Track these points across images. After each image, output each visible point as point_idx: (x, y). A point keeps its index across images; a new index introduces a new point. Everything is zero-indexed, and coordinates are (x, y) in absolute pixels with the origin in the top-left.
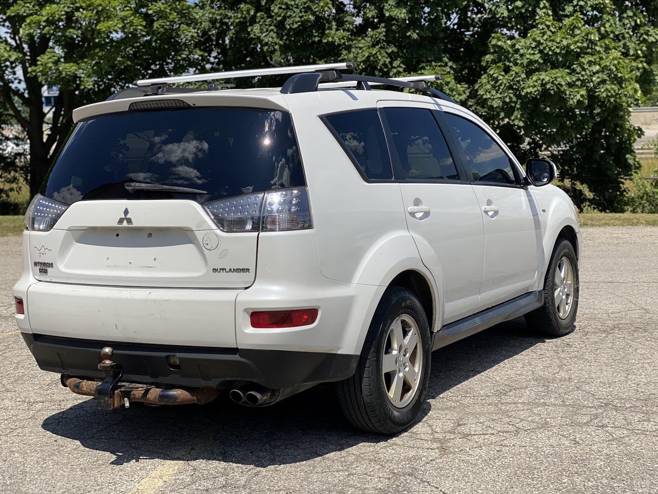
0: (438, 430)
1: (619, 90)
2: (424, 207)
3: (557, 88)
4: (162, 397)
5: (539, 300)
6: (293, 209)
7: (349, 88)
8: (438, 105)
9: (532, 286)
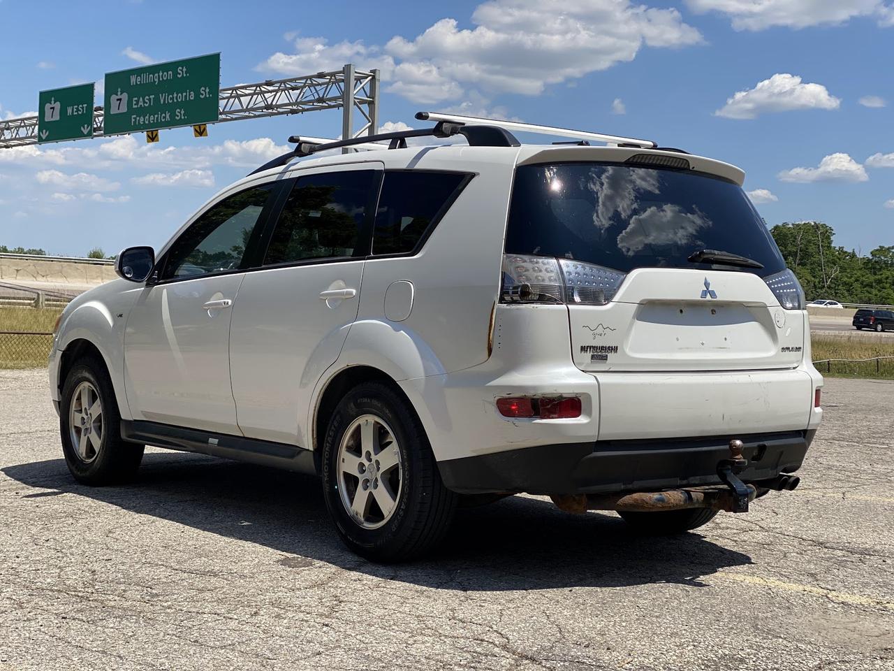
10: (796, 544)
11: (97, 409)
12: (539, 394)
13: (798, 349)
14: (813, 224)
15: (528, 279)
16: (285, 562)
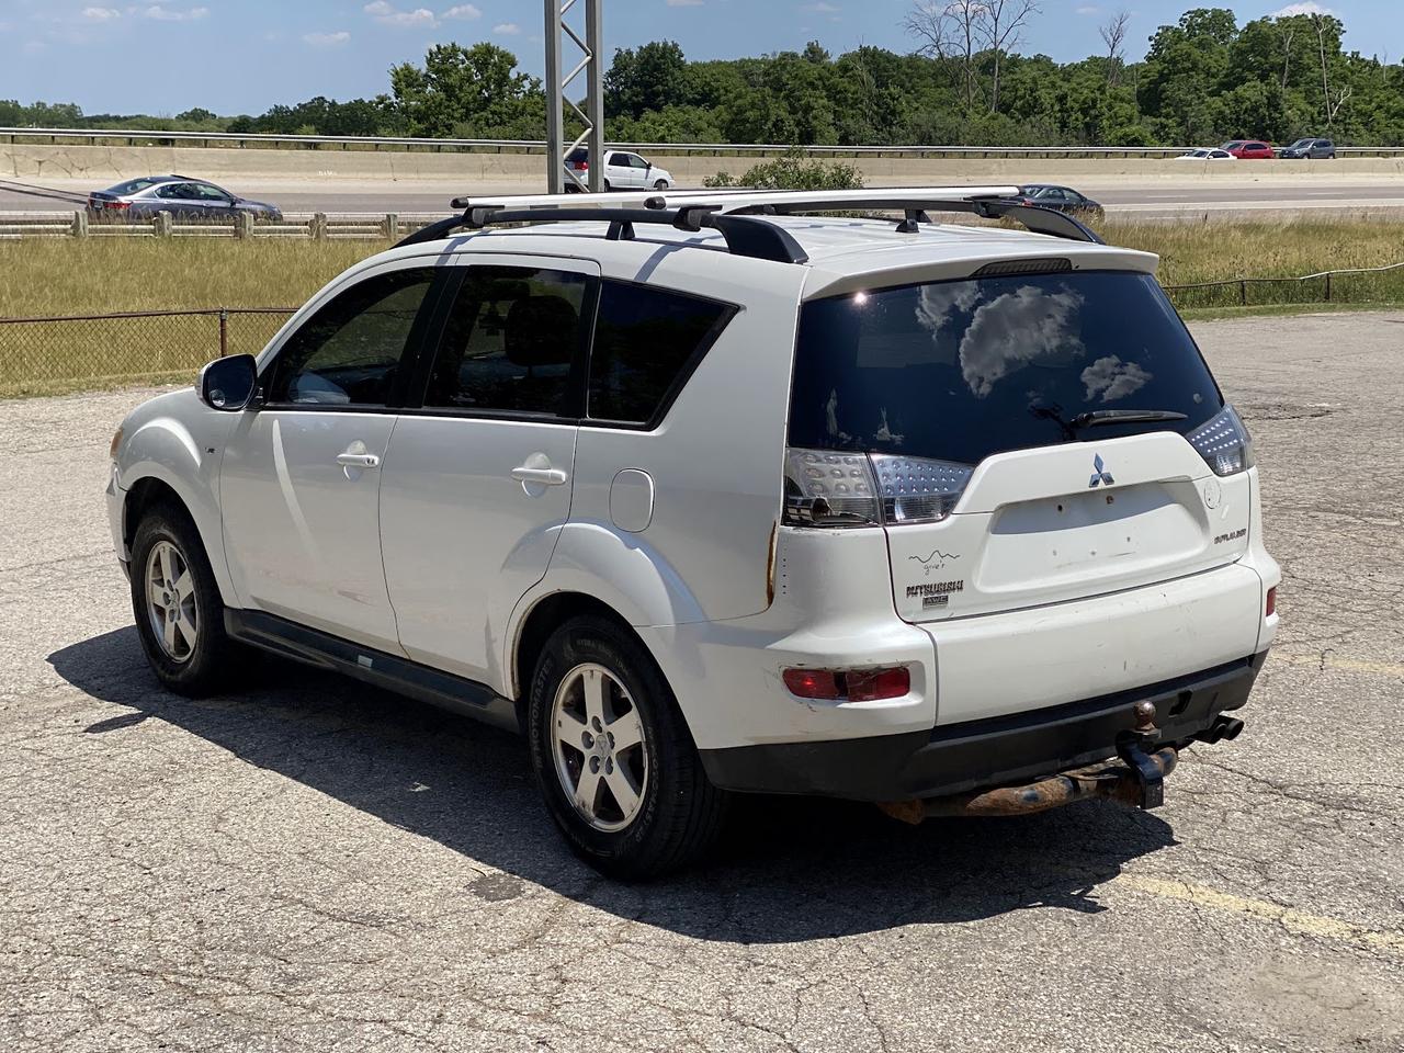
10: (1242, 789)
11: (186, 585)
12: (846, 665)
13: (1241, 533)
14: (1310, 17)
15: (825, 490)
16: (480, 887)
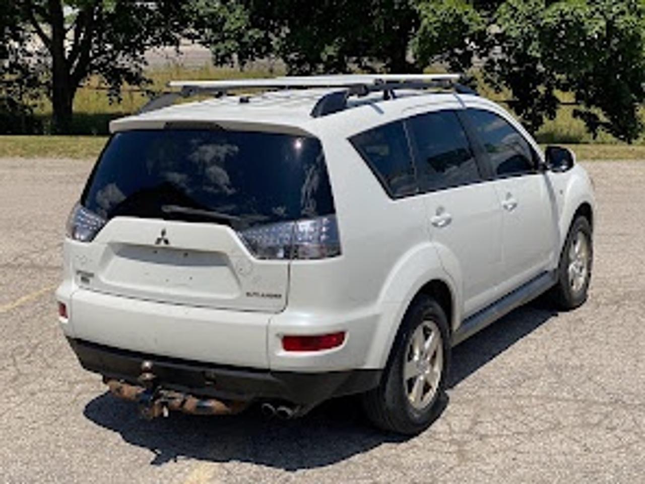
0: (456, 429)
1: (638, 21)
2: (446, 215)
3: (577, 19)
4: (198, 407)
5: (553, 279)
6: (323, 237)
7: (376, 100)
8: (460, 101)
9: (548, 265)
